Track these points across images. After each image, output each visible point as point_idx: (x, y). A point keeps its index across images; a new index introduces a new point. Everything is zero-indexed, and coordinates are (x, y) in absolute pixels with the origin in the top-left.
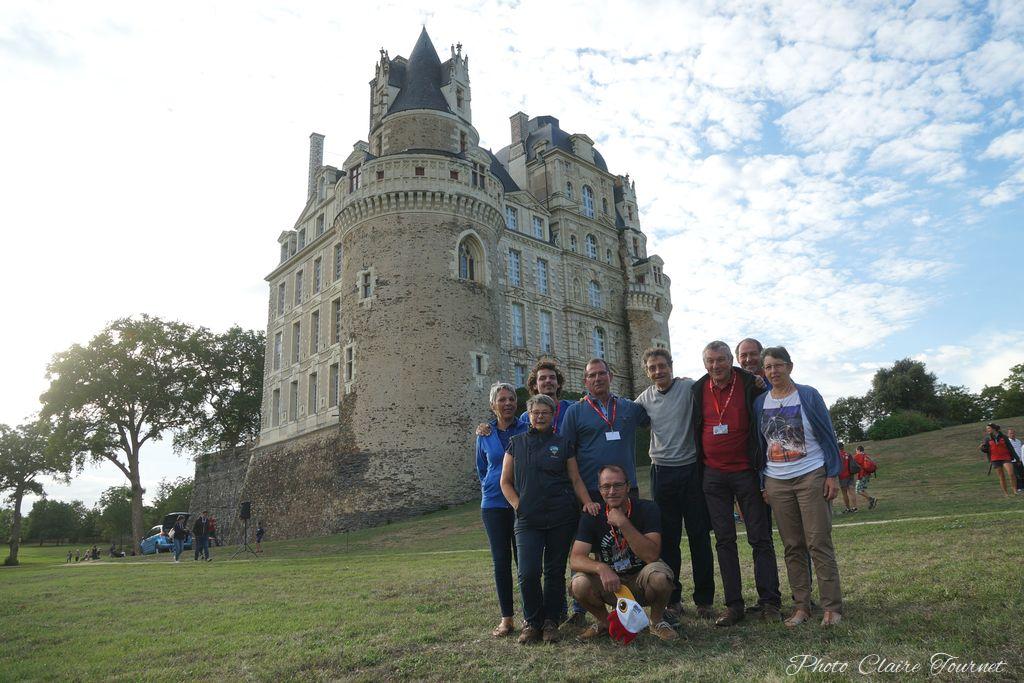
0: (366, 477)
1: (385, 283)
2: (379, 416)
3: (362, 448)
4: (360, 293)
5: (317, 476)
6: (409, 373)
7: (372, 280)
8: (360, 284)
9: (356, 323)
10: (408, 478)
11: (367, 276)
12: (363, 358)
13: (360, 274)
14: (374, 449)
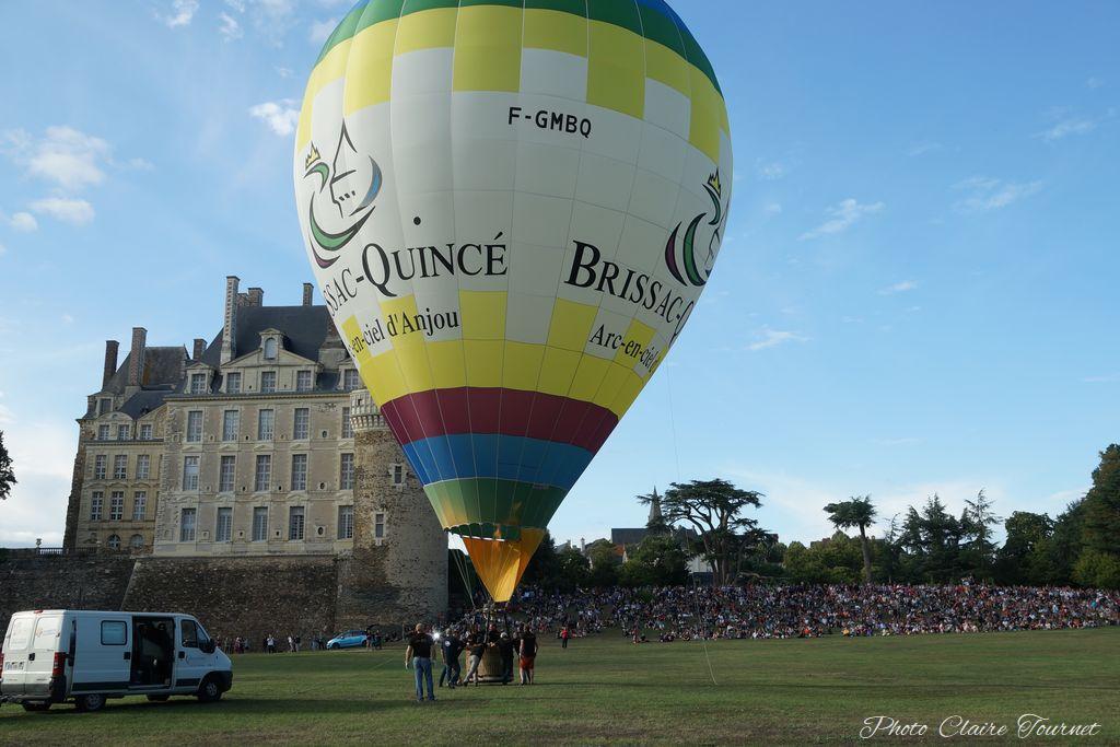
0: (398, 602)
1: (413, 477)
2: (408, 565)
3: (393, 584)
4: (393, 478)
5: (282, 593)
6: (426, 539)
7: (404, 472)
8: (392, 472)
9: (389, 499)
10: (425, 606)
11: (398, 469)
12: (395, 524)
13: (393, 465)
14: (403, 585)
